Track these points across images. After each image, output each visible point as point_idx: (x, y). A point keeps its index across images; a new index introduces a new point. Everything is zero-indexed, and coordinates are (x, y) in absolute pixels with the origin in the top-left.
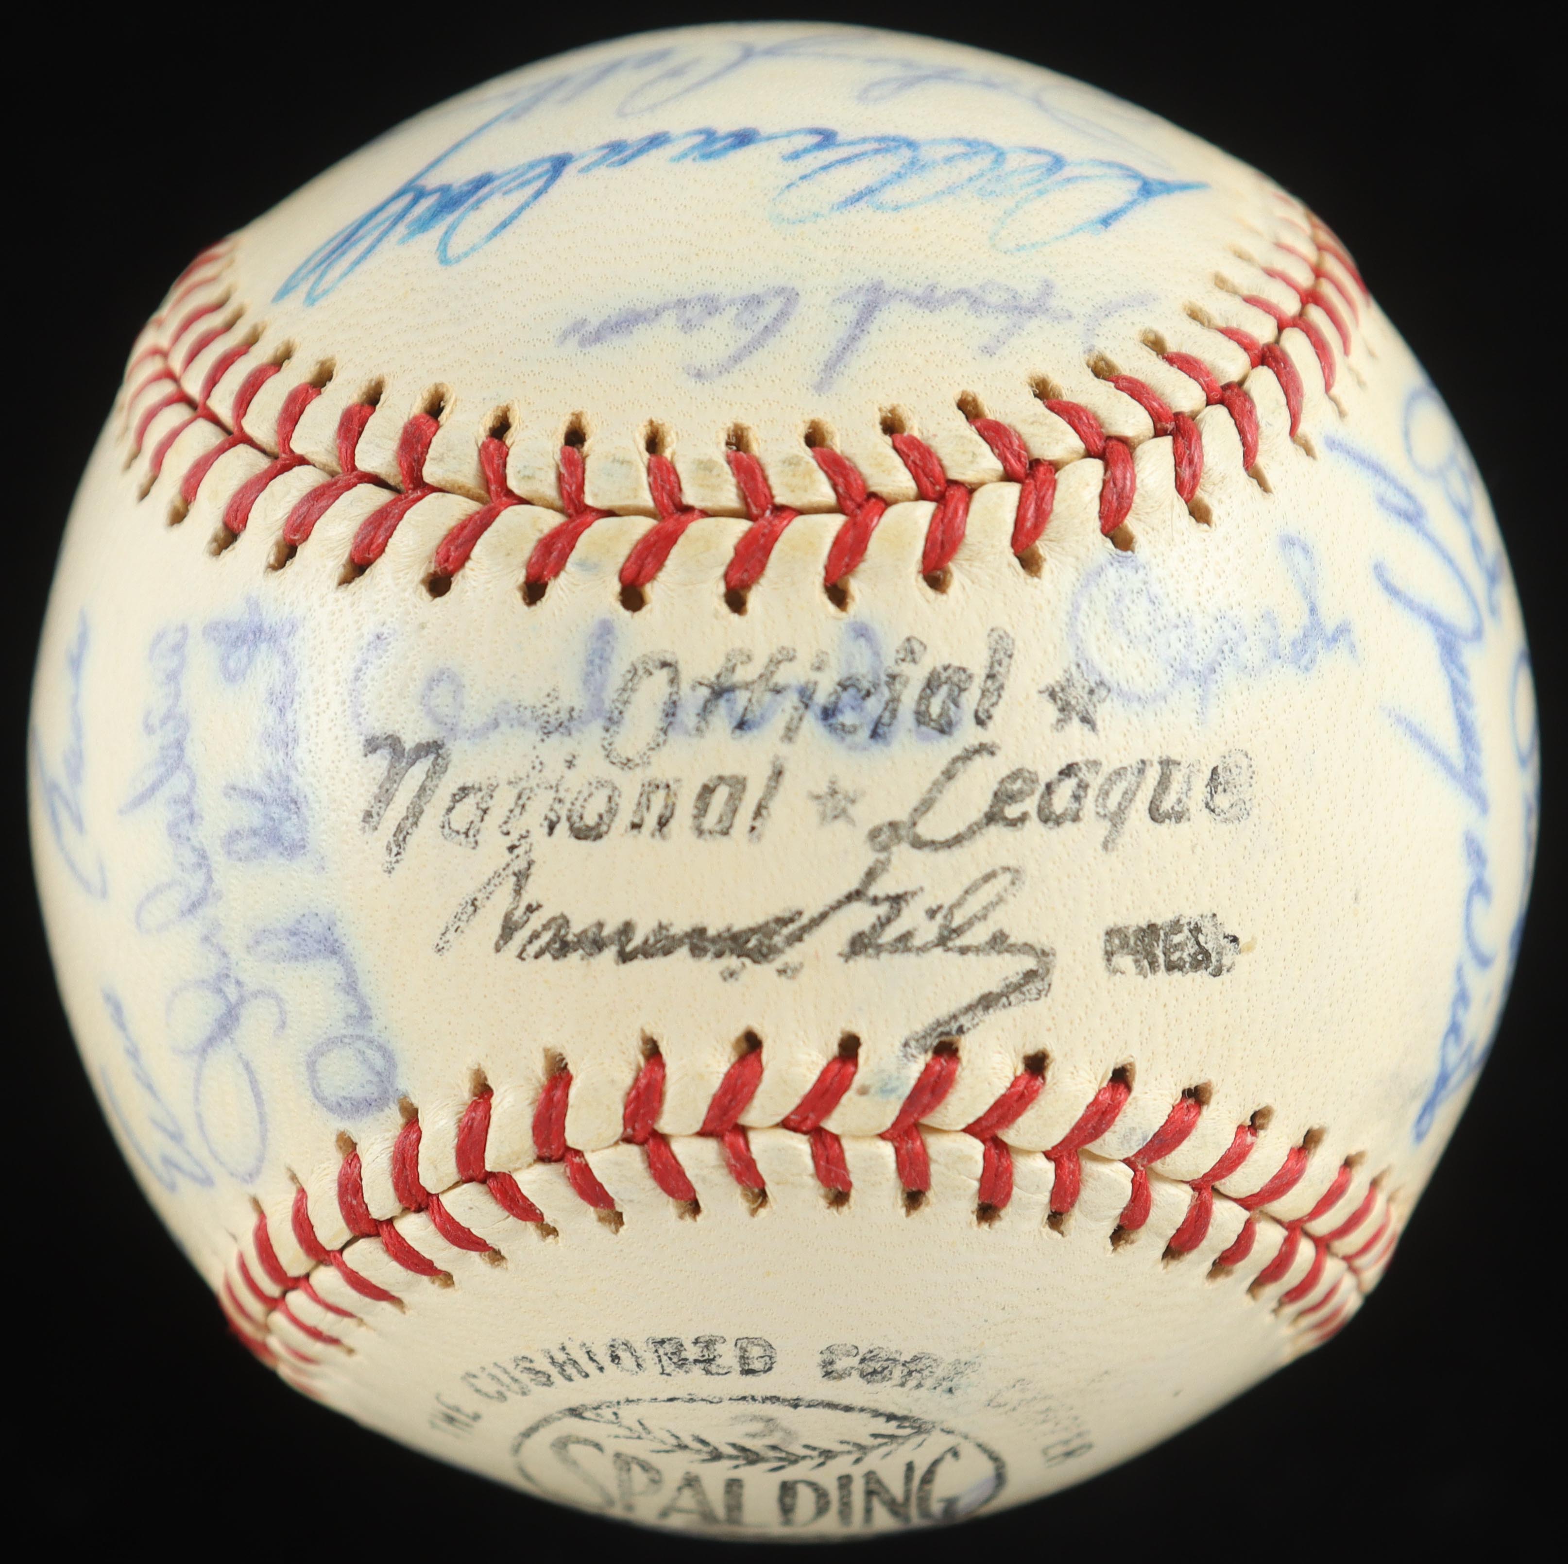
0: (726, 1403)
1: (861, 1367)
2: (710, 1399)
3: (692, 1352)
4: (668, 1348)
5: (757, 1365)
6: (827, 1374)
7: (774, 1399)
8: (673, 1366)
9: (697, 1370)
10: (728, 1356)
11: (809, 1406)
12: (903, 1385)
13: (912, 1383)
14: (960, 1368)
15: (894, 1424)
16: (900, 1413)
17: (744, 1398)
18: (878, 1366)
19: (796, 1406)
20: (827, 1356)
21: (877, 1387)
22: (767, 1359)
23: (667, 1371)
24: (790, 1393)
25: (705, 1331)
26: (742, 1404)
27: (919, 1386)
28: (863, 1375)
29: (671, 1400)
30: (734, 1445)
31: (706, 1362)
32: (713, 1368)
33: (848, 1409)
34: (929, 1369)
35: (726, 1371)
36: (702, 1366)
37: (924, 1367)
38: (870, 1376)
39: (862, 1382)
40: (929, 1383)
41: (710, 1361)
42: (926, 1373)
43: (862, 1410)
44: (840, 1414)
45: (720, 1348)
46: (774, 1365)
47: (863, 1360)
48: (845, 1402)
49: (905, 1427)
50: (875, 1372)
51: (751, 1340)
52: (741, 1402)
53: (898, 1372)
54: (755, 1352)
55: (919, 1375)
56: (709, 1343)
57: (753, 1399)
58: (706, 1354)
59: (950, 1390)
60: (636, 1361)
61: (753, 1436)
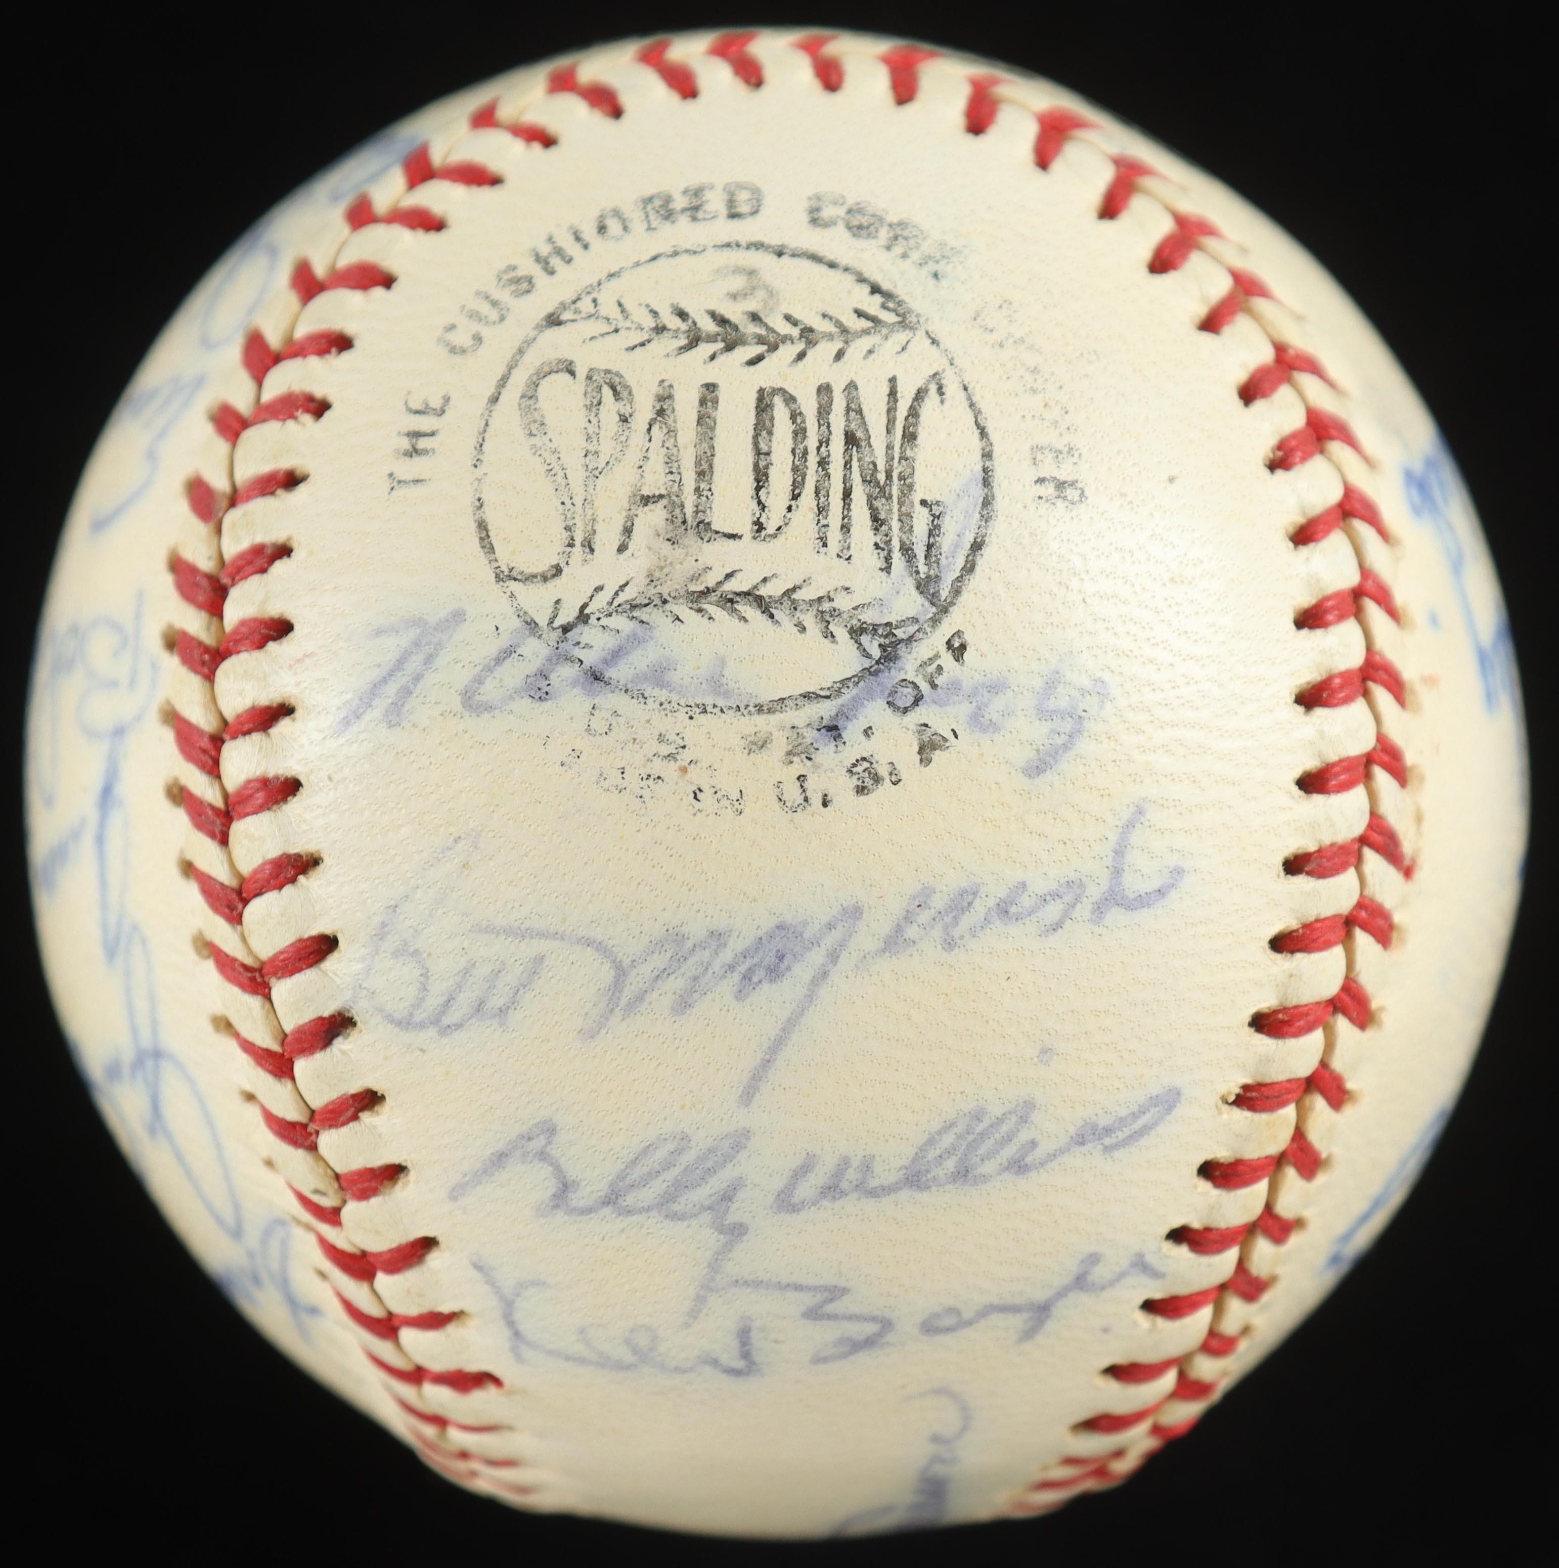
0: (710, 252)
1: (847, 217)
2: (694, 248)
3: (680, 202)
4: (657, 203)
5: (744, 209)
6: (814, 221)
7: (758, 246)
8: (659, 220)
9: (683, 221)
10: (715, 202)
11: (793, 255)
12: (888, 248)
13: (898, 250)
14: (946, 253)
15: (878, 299)
16: (885, 286)
17: (728, 245)
18: (865, 221)
19: (780, 254)
20: (814, 203)
21: (862, 243)
22: (755, 201)
23: (654, 225)
24: (775, 240)
25: (694, 181)
26: (727, 253)
27: (905, 256)
28: (849, 227)
29: (654, 258)
30: (713, 315)
31: (694, 211)
32: (700, 215)
33: (832, 265)
34: (916, 239)
35: (712, 215)
36: (689, 213)
37: (910, 235)
38: (858, 230)
39: (847, 235)
40: (915, 256)
41: (696, 208)
42: (912, 242)
43: (846, 269)
44: (823, 269)
45: (708, 195)
46: (761, 208)
47: (850, 211)
48: (830, 256)
49: (888, 309)
50: (860, 227)
51: (741, 186)
52: (725, 249)
53: (884, 234)
54: (743, 196)
55: (905, 242)
56: (698, 192)
57: (738, 245)
58: (694, 201)
59: (936, 275)
60: (623, 224)
61: (734, 297)
